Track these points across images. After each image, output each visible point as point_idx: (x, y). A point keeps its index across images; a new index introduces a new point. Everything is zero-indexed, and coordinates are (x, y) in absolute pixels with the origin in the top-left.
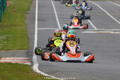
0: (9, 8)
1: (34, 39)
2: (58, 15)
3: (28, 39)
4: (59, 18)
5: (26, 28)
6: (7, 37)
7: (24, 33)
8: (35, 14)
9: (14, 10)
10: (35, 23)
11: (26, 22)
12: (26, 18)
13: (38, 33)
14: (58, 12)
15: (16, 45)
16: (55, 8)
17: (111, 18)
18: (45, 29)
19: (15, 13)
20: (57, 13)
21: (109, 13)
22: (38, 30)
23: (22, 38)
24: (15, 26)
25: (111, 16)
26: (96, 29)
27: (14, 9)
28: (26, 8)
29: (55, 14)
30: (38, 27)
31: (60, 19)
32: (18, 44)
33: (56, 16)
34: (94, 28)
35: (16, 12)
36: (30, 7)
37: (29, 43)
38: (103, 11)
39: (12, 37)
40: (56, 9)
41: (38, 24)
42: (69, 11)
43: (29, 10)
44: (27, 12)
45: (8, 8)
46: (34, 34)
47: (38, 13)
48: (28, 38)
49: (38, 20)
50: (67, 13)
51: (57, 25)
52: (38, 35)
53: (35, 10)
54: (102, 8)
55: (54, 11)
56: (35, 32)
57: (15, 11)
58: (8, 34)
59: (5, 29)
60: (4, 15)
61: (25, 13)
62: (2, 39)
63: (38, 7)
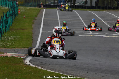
0: (20, 15)
1: (37, 40)
3: (32, 40)
5: (32, 31)
6: (15, 38)
7: (30, 35)
8: (41, 20)
9: (24, 16)
10: (40, 27)
11: (33, 26)
12: (33, 23)
15: (21, 44)
16: (59, 15)
17: (106, 24)
18: (48, 32)
19: (24, 19)
20: (60, 20)
21: (104, 20)
22: (42, 33)
23: (27, 39)
24: (23, 29)
25: (105, 23)
26: (91, 33)
27: (24, 15)
28: (34, 15)
29: (58, 21)
32: (23, 43)
33: (59, 22)
35: (26, 18)
36: (38, 15)
37: (32, 43)
38: (99, 19)
39: (19, 38)
40: (59, 17)
41: (43, 28)
42: (71, 18)
43: (36, 16)
44: (35, 18)
46: (38, 36)
47: (44, 20)
48: (33, 39)
49: (44, 25)
50: (69, 19)
52: (41, 37)
53: (42, 17)
54: (99, 16)
55: (58, 18)
56: (39, 35)
57: (24, 17)
58: (16, 35)
59: (15, 31)
60: (15, 20)
61: (33, 19)
62: (10, 39)
63: (45, 15)
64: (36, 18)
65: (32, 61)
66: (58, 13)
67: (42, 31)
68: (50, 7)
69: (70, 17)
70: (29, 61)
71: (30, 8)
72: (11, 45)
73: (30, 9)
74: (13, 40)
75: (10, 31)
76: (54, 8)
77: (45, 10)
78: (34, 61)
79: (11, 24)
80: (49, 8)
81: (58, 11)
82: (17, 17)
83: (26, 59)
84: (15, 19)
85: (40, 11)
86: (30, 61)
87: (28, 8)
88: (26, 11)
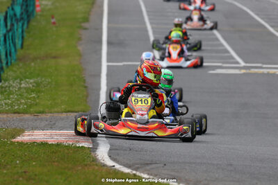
0: (41, 16)
1: (99, 89)
2: (154, 33)
3: (86, 87)
5: (80, 63)
6: (38, 84)
7: (77, 73)
8: (101, 29)
9: (53, 21)
10: (100, 50)
11: (80, 48)
12: (80, 39)
13: (108, 75)
14: (154, 26)
15: (56, 101)
16: (149, 15)
18: (124, 65)
19: (54, 29)
20: (152, 28)
21: (272, 27)
22: (108, 66)
23: (71, 85)
24: (55, 57)
26: (243, 64)
27: (53, 17)
28: (79, 16)
29: (146, 31)
30: (108, 61)
32: (63, 98)
34: (238, 63)
35: (57, 25)
36: (89, 14)
37: (87, 97)
39: (49, 83)
40: (150, 19)
41: (108, 54)
43: (86, 20)
44: (83, 24)
45: (38, 17)
46: (99, 75)
47: (109, 29)
48: (86, 85)
49: (109, 43)
52: (107, 79)
53: (102, 21)
55: (144, 23)
56: (100, 73)
57: (54, 23)
58: (38, 75)
59: (33, 64)
60: (29, 32)
61: (78, 27)
62: (25, 88)
64: (85, 25)
72: (31, 106)
74: (33, 91)
75: (21, 65)
79: (20, 42)
82: (33, 23)
84: (28, 27)
88: (57, 4)
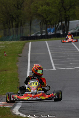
2: (52, 56)
3: (19, 82)
4: (53, 58)
5: (17, 72)
8: (28, 56)
9: (5, 54)
10: (27, 65)
11: (17, 65)
12: (18, 61)
14: (52, 52)
16: (50, 48)
20: (51, 54)
22: (30, 72)
23: (12, 82)
29: (49, 55)
31: (54, 60)
33: (51, 56)
35: (7, 56)
36: (22, 50)
40: (50, 50)
42: (65, 50)
43: (21, 52)
44: (19, 55)
47: (31, 55)
49: (31, 62)
50: (63, 52)
51: (52, 65)
53: (28, 53)
55: (48, 52)
56: (27, 75)
61: (17, 56)
63: (31, 49)
64: (21, 55)
65: (22, 109)
66: (49, 45)
67: (30, 70)
68: (37, 39)
69: (64, 48)
70: (17, 110)
71: (11, 42)
73: (11, 44)
76: (42, 40)
77: (30, 43)
78: (24, 110)
80: (35, 40)
81: (48, 43)
83: (13, 107)
85: (24, 45)
86: (19, 110)
87: (9, 42)
88: (7, 47)
